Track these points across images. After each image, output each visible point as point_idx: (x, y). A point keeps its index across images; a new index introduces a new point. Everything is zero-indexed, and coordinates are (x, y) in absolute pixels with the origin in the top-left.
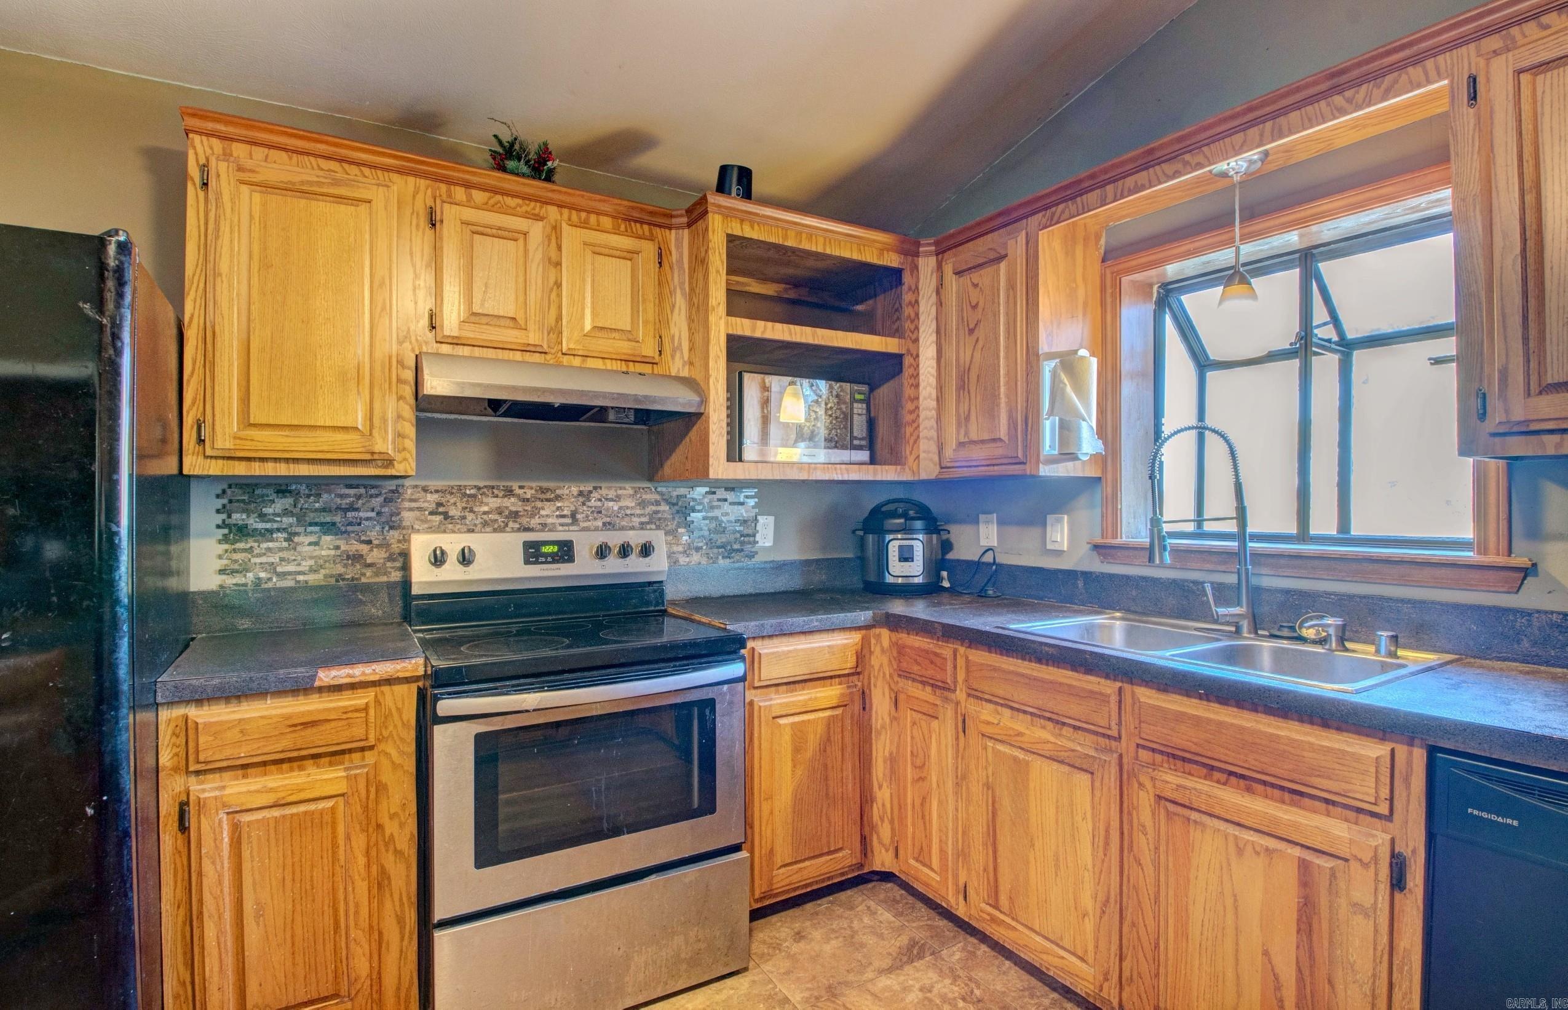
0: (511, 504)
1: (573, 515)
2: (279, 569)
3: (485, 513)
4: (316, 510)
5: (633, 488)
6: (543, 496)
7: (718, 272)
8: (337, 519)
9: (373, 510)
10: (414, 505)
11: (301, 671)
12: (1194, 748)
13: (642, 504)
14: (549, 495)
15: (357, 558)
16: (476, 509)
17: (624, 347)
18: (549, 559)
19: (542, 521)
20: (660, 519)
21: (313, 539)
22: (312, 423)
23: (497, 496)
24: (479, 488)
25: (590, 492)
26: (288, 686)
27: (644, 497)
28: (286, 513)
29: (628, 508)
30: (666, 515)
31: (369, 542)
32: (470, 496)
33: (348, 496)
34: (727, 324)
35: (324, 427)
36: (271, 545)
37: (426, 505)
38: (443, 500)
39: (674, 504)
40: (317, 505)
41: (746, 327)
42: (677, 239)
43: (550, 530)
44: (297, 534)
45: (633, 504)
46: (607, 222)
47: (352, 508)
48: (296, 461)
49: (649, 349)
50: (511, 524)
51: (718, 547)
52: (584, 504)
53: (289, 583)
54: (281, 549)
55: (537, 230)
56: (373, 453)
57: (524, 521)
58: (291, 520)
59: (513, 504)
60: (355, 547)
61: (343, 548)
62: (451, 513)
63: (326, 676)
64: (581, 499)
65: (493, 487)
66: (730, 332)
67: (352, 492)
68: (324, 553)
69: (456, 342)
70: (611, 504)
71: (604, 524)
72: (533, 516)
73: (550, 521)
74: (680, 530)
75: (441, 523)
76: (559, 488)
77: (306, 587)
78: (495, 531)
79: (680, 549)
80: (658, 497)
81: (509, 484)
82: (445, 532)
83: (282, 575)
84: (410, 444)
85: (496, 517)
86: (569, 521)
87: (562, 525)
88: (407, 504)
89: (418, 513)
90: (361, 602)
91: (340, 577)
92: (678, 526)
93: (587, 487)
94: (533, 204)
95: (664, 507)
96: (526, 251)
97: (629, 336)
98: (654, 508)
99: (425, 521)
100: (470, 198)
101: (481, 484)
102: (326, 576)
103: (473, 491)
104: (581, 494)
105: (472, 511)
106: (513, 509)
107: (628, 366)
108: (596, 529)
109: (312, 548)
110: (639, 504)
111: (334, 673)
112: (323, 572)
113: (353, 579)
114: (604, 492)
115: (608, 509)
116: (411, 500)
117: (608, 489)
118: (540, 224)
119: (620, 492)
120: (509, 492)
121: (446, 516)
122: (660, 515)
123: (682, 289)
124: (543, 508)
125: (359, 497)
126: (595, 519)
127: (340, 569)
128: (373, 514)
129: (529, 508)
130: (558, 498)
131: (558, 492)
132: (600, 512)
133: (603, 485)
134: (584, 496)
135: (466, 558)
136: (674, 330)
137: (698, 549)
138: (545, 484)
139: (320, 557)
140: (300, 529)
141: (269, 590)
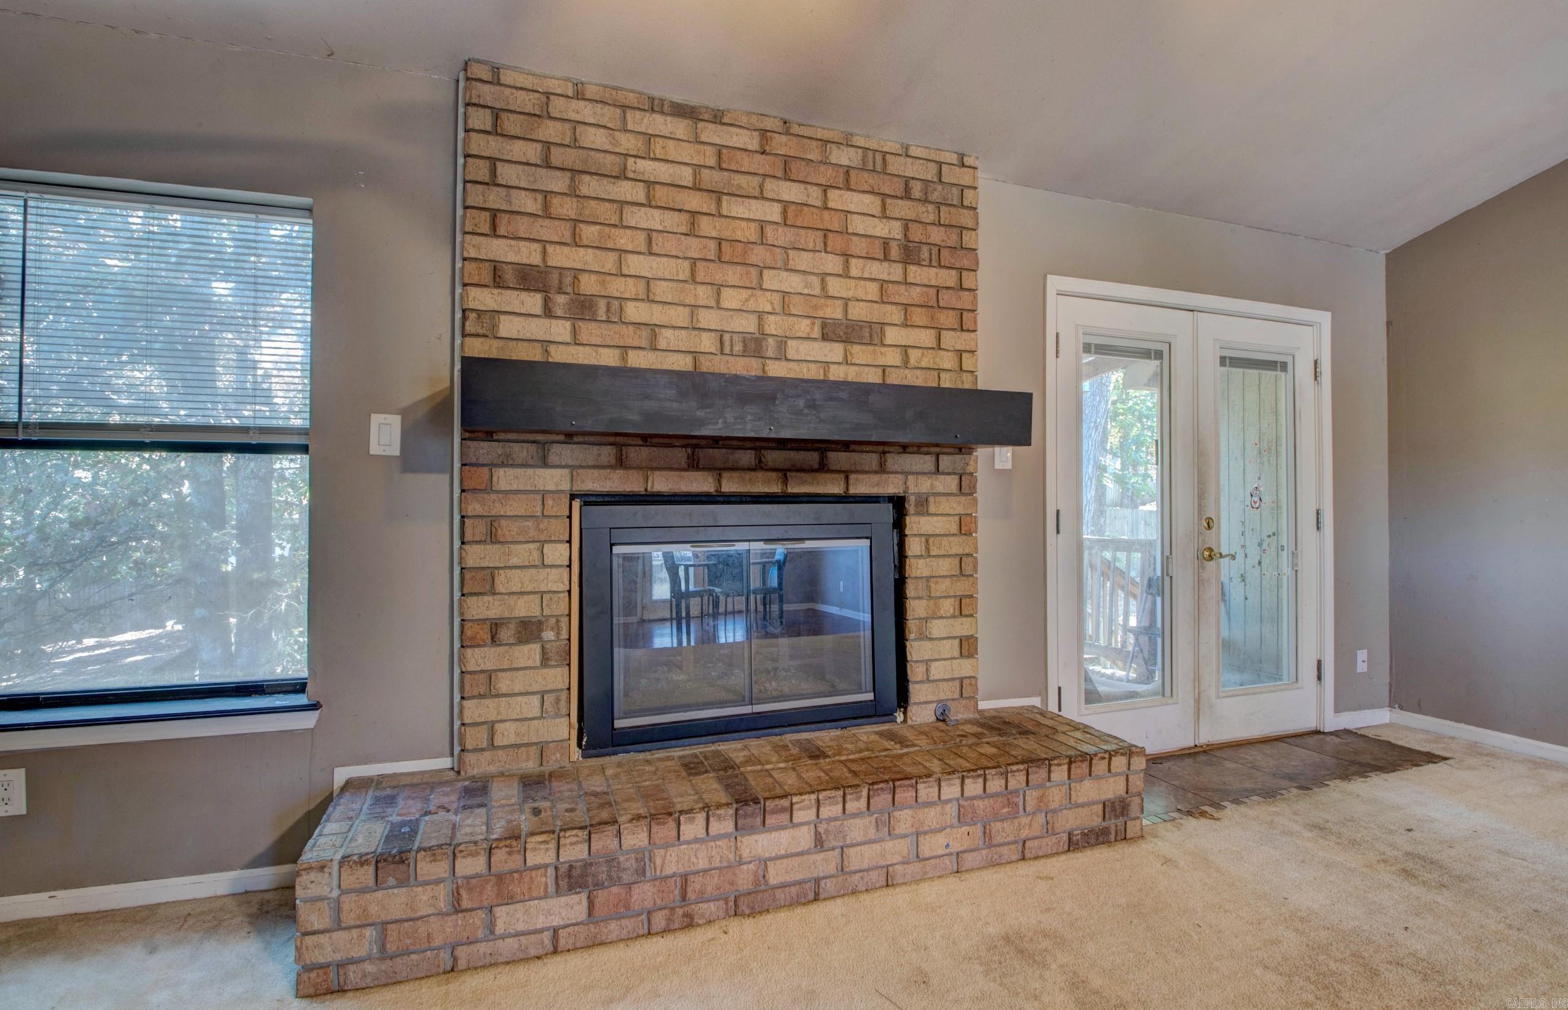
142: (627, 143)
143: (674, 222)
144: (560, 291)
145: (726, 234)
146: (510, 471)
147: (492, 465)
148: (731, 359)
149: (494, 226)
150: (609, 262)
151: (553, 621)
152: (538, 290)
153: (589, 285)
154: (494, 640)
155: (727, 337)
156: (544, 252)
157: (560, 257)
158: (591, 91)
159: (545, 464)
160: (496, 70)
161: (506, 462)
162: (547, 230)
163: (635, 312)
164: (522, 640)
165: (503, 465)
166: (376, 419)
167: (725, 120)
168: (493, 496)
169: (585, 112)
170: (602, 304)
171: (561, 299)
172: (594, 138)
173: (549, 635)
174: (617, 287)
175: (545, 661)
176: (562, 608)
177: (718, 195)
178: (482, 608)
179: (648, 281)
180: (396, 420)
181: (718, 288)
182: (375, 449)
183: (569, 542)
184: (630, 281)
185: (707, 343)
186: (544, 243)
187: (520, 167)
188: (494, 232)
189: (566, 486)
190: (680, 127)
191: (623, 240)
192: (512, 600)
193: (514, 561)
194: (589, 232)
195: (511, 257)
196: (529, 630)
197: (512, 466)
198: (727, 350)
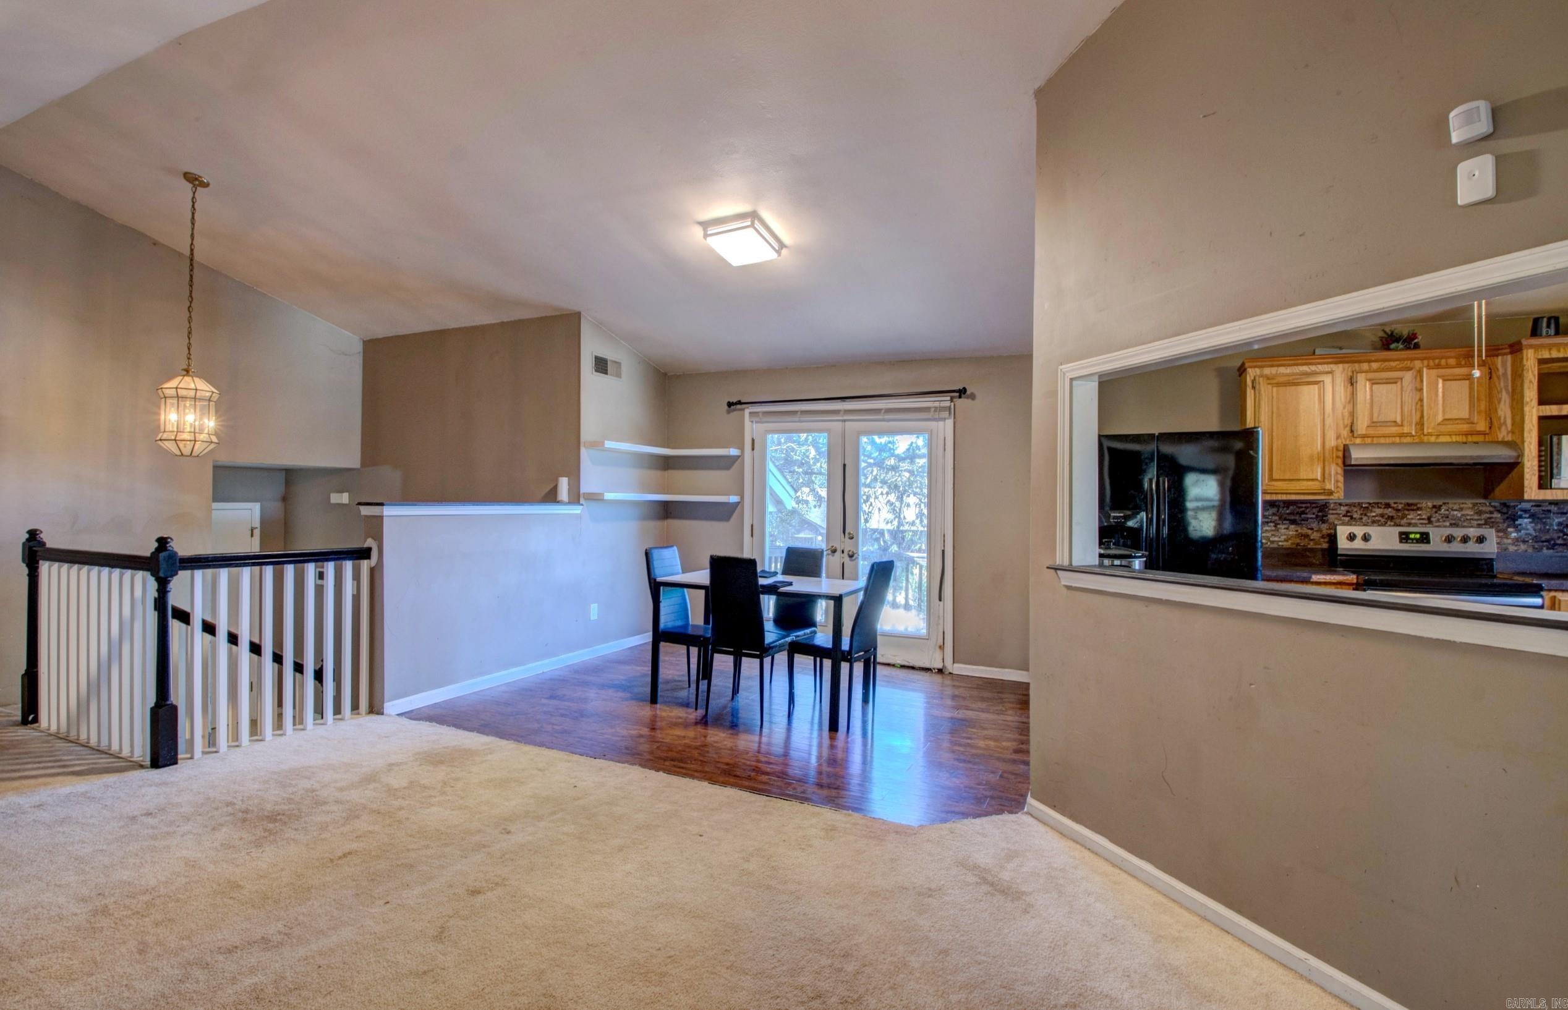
0: (1389, 512)
1: (1429, 519)
2: (1271, 539)
3: (1373, 516)
4: (1288, 514)
5: (1471, 503)
6: (1409, 508)
7: (1531, 382)
8: (1297, 517)
9: (1314, 514)
10: (1334, 512)
11: (1305, 575)
13: (1480, 513)
14: (1412, 507)
15: (1307, 536)
16: (1369, 514)
17: (1465, 427)
18: (1414, 541)
19: (1409, 521)
20: (1493, 522)
21: (1286, 526)
22: (1298, 478)
23: (1381, 508)
24: (1370, 504)
25: (1441, 506)
26: (1301, 579)
27: (1481, 508)
28: (1274, 514)
29: (1468, 515)
30: (1498, 520)
31: (1312, 529)
32: (1365, 508)
33: (1302, 507)
34: (1538, 410)
35: (1303, 480)
36: (1267, 528)
37: (1341, 512)
38: (1350, 509)
39: (1504, 513)
40: (1288, 511)
41: (1552, 410)
42: (1502, 362)
43: (1414, 526)
44: (1279, 524)
45: (1472, 513)
46: (1452, 361)
47: (1303, 513)
48: (1290, 494)
49: (1482, 426)
50: (1389, 523)
51: (1543, 542)
52: (1436, 512)
53: (1275, 545)
54: (1272, 530)
55: (1408, 376)
56: (1325, 490)
57: (1398, 521)
58: (1277, 518)
59: (1390, 512)
60: (1305, 531)
61: (1300, 531)
62: (1354, 516)
63: (1315, 578)
64: (1434, 510)
65: (1378, 503)
66: (1541, 414)
67: (1304, 505)
68: (1291, 533)
69: (1363, 437)
70: (1455, 513)
71: (1451, 524)
72: (1402, 518)
73: (1413, 521)
74: (1509, 530)
75: (1349, 521)
76: (1420, 503)
77: (1282, 548)
78: (1379, 525)
79: (1509, 541)
80: (1492, 509)
81: (1387, 501)
82: (1351, 525)
83: (1272, 542)
84: (1341, 485)
85: (1380, 518)
86: (1426, 522)
87: (1422, 524)
88: (1331, 512)
89: (1336, 516)
90: (1308, 557)
91: (1298, 544)
92: (1509, 526)
93: (1438, 502)
94: (1406, 362)
95: (1497, 515)
96: (1402, 387)
97: (1469, 421)
98: (1488, 515)
99: (1341, 520)
100: (1370, 366)
101: (1371, 502)
102: (1292, 544)
103: (1366, 505)
104: (1434, 507)
105: (1365, 515)
106: (1390, 514)
107: (1467, 438)
108: (1445, 527)
109: (1285, 530)
110: (1477, 513)
111: (1318, 577)
112: (1290, 541)
113: (1304, 546)
114: (1450, 506)
115: (1453, 515)
116: (1333, 510)
117: (1454, 503)
118: (1411, 372)
119: (1462, 506)
120: (1388, 506)
121: (1352, 517)
122: (1493, 520)
123: (1507, 390)
124: (1409, 515)
125: (1307, 508)
126: (1444, 521)
127: (1298, 541)
128: (1314, 516)
129: (1400, 514)
130: (1418, 509)
131: (1418, 506)
132: (1448, 517)
133: (1450, 501)
134: (1437, 508)
135: (1366, 538)
136: (1500, 413)
137: (1524, 542)
138: (1410, 501)
139: (1289, 535)
140: (1280, 522)
141: (1266, 548)
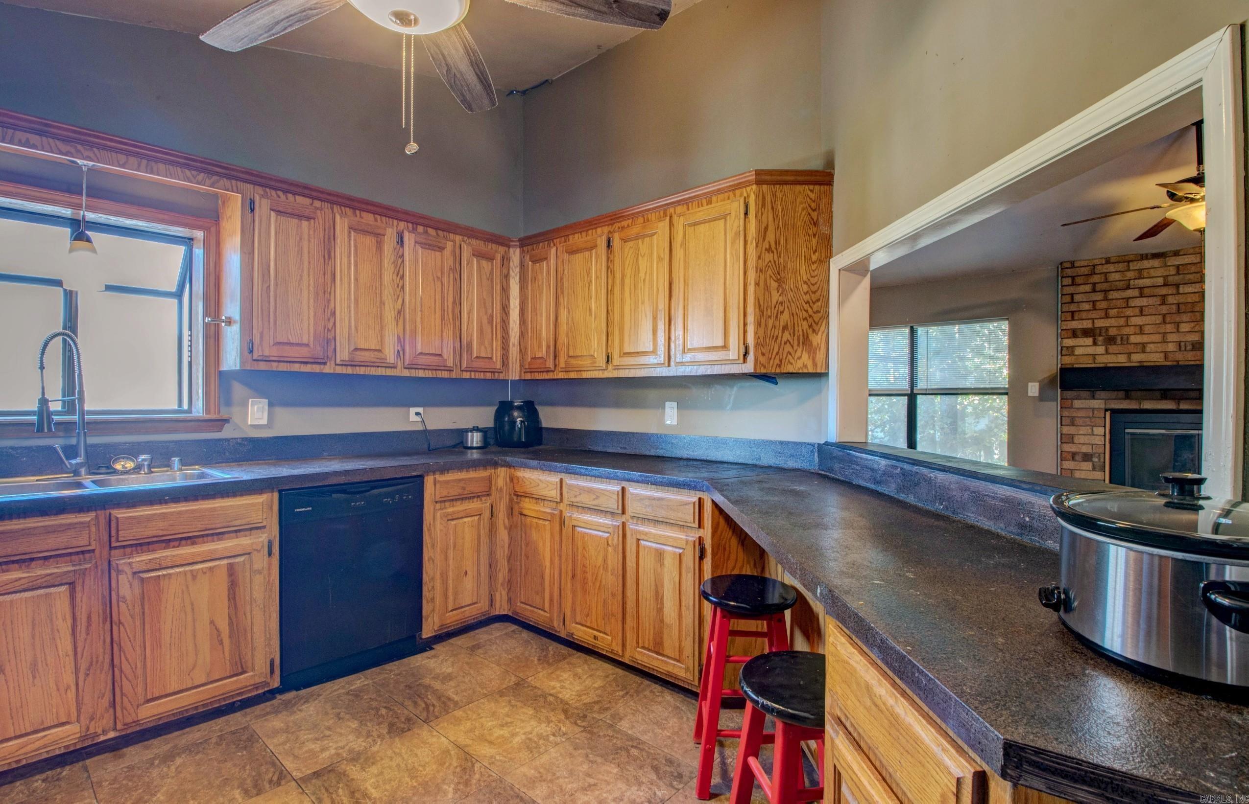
12: (161, 533)
142: (1130, 275)
143: (1156, 301)
144: (1100, 335)
145: (1182, 301)
146: (1079, 401)
147: (1072, 399)
148: (1185, 353)
149: (1073, 317)
150: (1122, 321)
151: (1097, 455)
152: (1090, 336)
153: (1112, 332)
154: (1073, 459)
155: (1183, 344)
156: (1093, 323)
157: (1099, 323)
158: (1112, 260)
159: (1093, 398)
160: (1073, 263)
161: (1078, 398)
162: (1094, 315)
163: (1134, 339)
164: (1084, 461)
165: (1076, 399)
166: (1030, 384)
167: (1181, 253)
168: (1072, 410)
169: (1111, 268)
170: (1119, 338)
171: (1101, 338)
172: (1116, 277)
173: (1096, 460)
174: (1126, 330)
175: (1094, 469)
176: (1101, 450)
177: (1177, 286)
178: (1068, 448)
179: (1141, 326)
180: (1037, 385)
181: (1178, 325)
182: (1030, 394)
183: (1105, 426)
184: (1132, 327)
185: (1171, 347)
186: (1093, 319)
187: (1082, 295)
188: (1073, 319)
189: (1103, 406)
190: (1156, 263)
191: (1129, 312)
192: (1080, 446)
193: (1081, 432)
194: (1112, 312)
195: (1080, 327)
196: (1087, 457)
197: (1080, 399)
198: (1183, 349)
